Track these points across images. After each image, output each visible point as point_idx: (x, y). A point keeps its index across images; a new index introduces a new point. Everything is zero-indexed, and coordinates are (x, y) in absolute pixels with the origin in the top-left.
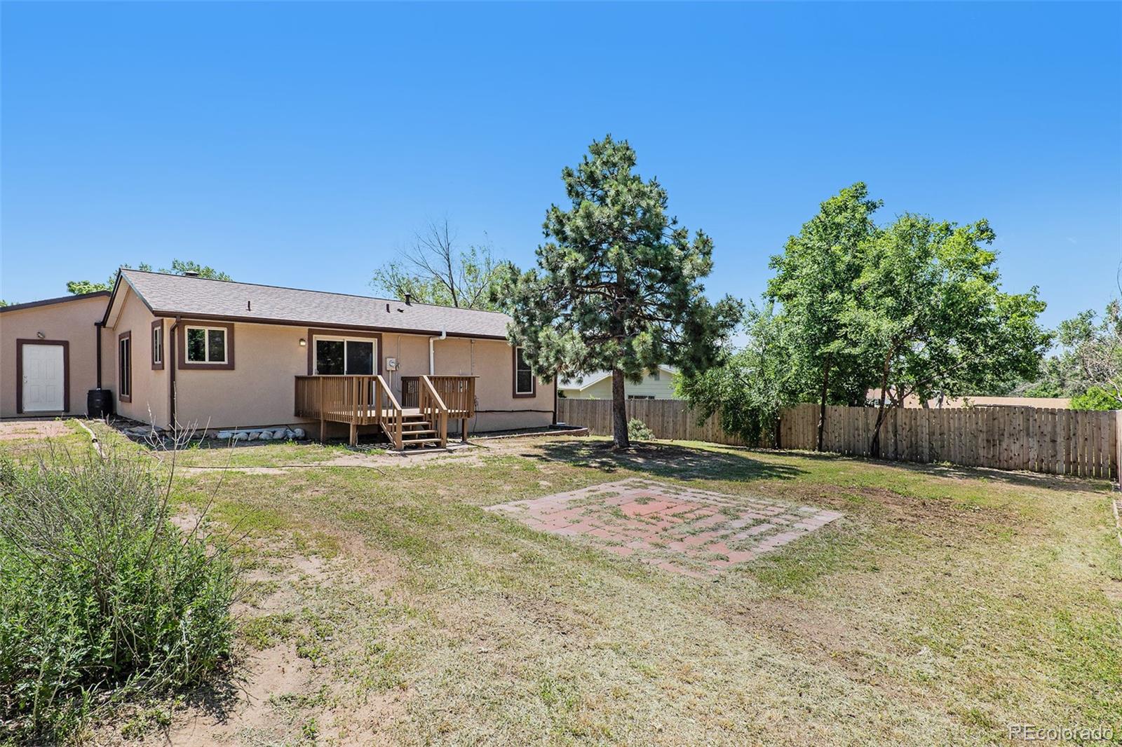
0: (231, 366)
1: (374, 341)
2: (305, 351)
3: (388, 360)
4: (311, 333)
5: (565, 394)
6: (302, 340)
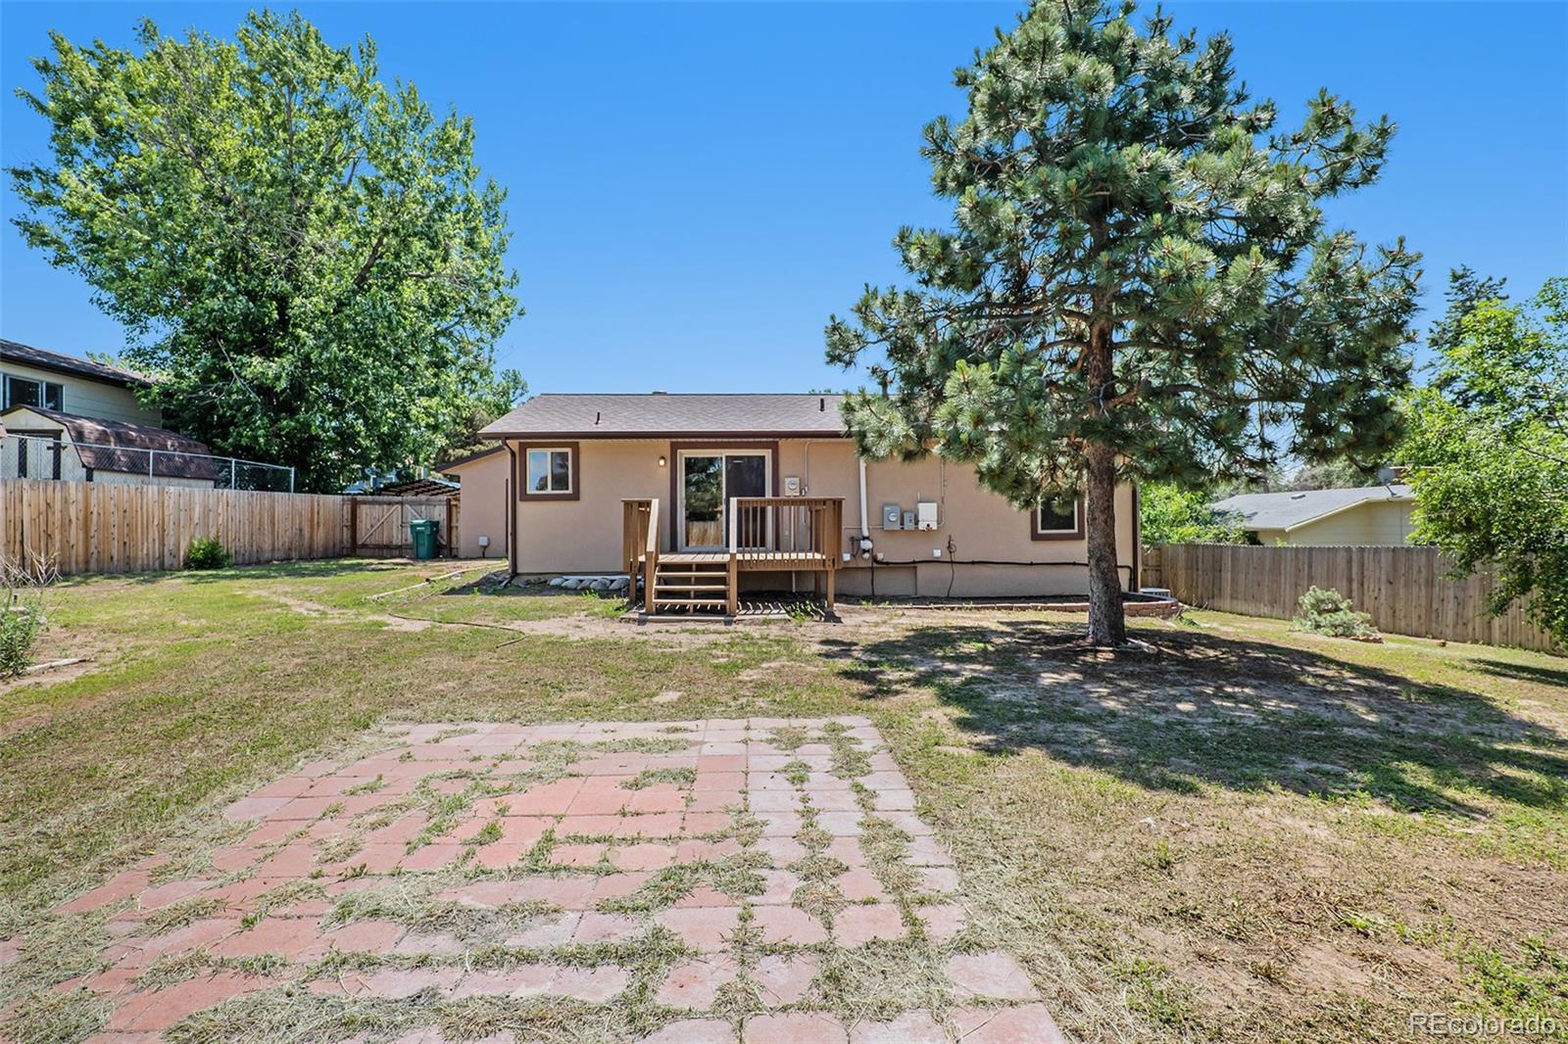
0: (575, 496)
1: (767, 453)
2: (666, 472)
3: (787, 480)
4: (674, 447)
5: (1261, 538)
6: (663, 458)
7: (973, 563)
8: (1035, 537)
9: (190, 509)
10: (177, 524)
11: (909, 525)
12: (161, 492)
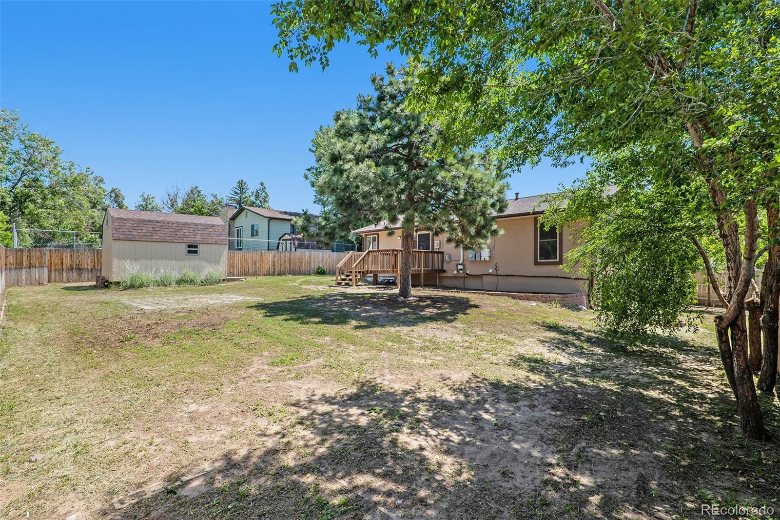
7: (506, 275)
8: (536, 263)
9: (318, 258)
10: (314, 262)
11: (478, 259)
12: (310, 254)
